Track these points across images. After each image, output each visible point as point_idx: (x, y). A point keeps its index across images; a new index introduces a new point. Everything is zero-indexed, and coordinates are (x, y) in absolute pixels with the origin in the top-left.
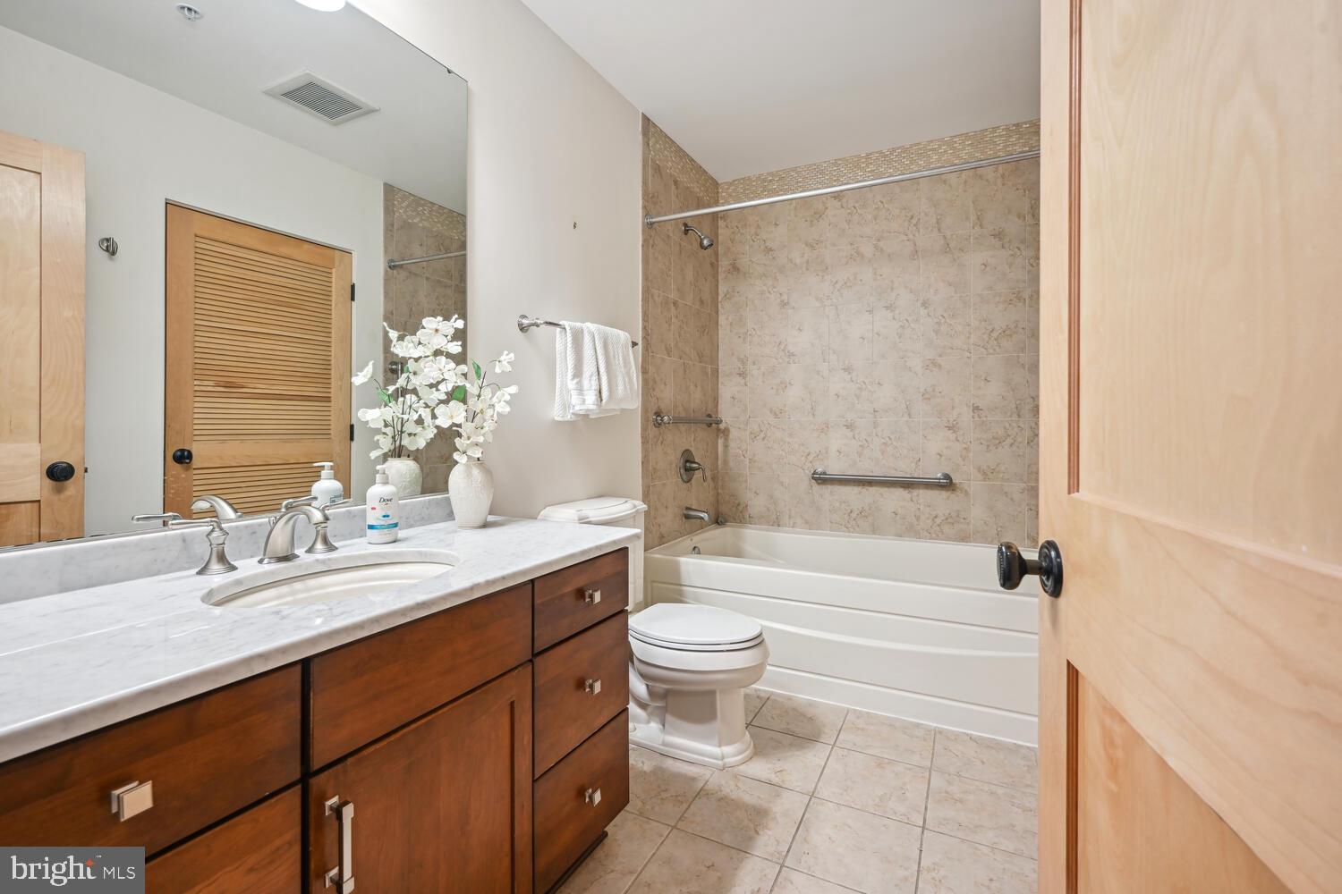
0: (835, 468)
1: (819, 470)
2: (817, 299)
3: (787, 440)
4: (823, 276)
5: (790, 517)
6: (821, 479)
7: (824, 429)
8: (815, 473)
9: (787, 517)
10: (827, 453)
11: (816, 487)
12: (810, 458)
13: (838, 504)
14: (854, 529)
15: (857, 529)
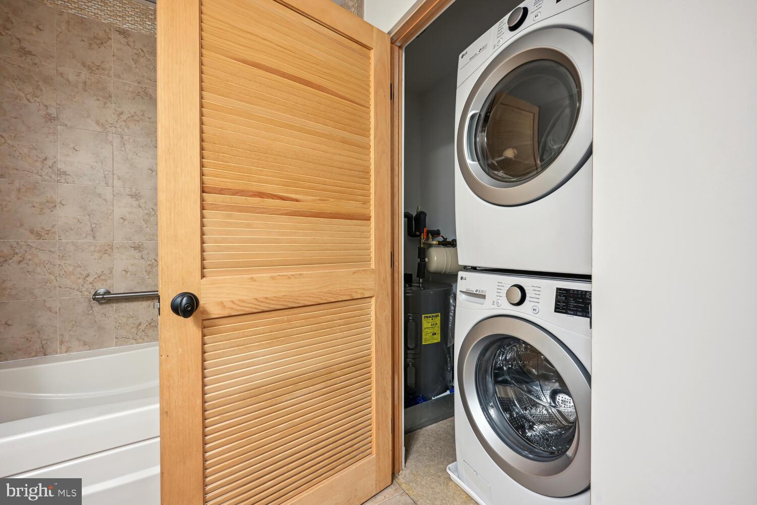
0: (119, 287)
1: (102, 291)
2: (98, 123)
3: (58, 262)
4: (105, 103)
5: (62, 342)
6: (105, 299)
7: (108, 250)
8: (96, 294)
9: (58, 342)
10: (111, 273)
11: (97, 307)
12: (90, 279)
13: (124, 320)
14: (143, 339)
15: (146, 339)
